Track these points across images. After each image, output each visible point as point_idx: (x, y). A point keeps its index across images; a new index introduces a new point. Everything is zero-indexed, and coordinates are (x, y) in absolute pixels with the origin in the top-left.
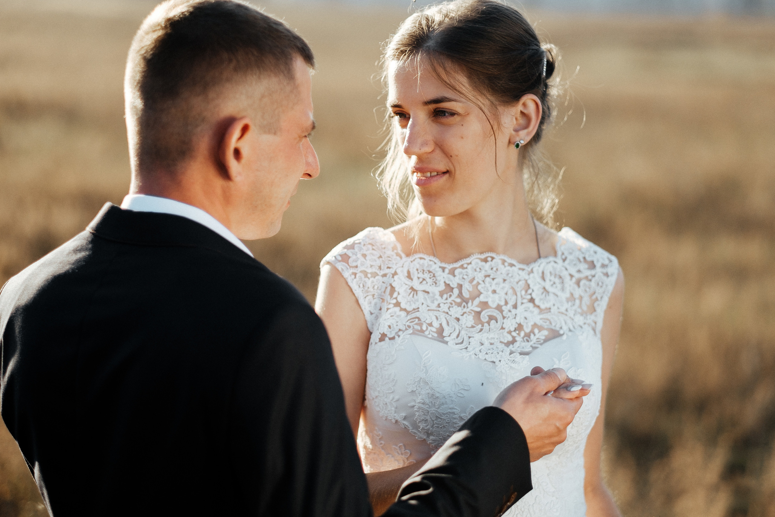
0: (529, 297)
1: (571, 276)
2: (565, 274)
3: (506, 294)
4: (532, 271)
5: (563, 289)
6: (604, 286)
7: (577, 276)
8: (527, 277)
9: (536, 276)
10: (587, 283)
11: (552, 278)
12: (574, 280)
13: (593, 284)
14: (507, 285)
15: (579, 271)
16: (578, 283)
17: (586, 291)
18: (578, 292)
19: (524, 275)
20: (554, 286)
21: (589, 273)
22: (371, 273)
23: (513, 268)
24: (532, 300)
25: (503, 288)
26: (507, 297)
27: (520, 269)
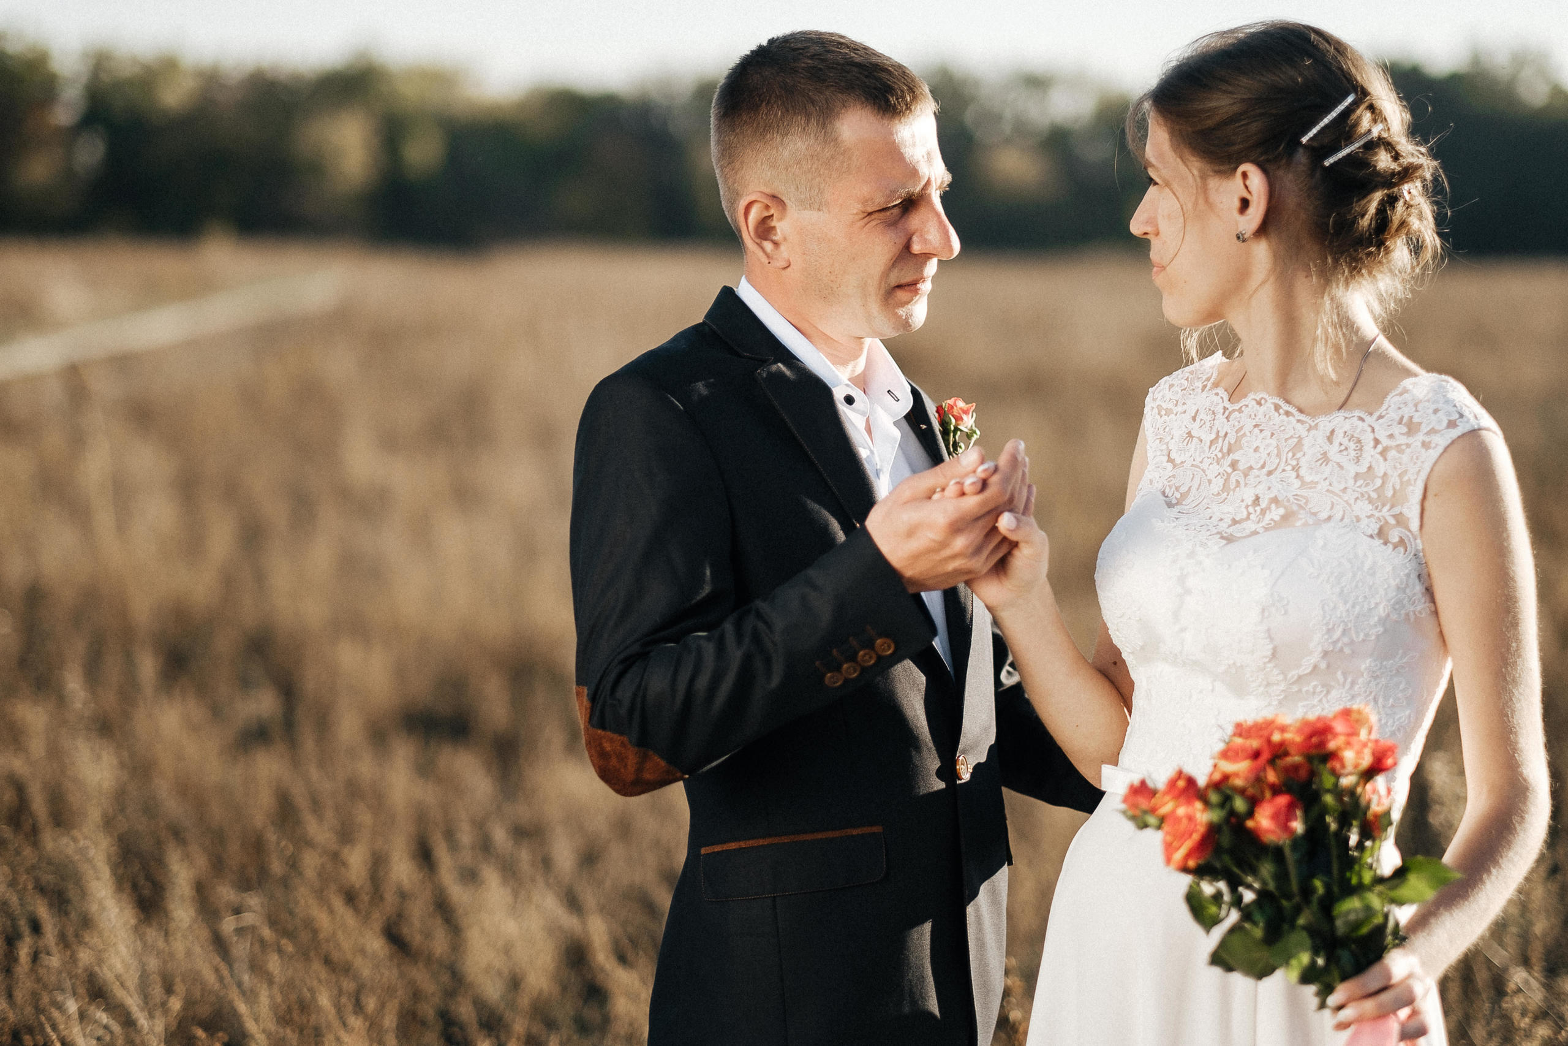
0: (1294, 463)
1: (1377, 442)
2: (1368, 439)
3: (1269, 454)
4: (1316, 427)
5: (1358, 460)
6: (1419, 463)
7: (1385, 442)
8: (1304, 433)
9: (1320, 435)
10: (1398, 455)
11: (1345, 441)
12: (1380, 448)
13: (1405, 458)
14: (1274, 442)
15: (1391, 436)
16: (1383, 453)
17: (1395, 468)
18: (1381, 468)
19: (1301, 430)
20: (1345, 453)
21: (1403, 440)
22: (1166, 410)
23: (1291, 418)
24: (1296, 468)
25: (1268, 445)
26: (1268, 459)
27: (1298, 421)
